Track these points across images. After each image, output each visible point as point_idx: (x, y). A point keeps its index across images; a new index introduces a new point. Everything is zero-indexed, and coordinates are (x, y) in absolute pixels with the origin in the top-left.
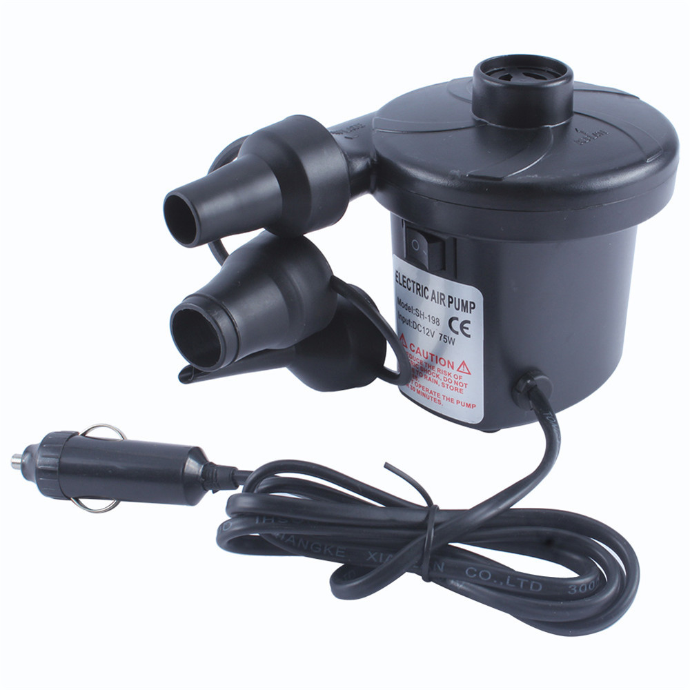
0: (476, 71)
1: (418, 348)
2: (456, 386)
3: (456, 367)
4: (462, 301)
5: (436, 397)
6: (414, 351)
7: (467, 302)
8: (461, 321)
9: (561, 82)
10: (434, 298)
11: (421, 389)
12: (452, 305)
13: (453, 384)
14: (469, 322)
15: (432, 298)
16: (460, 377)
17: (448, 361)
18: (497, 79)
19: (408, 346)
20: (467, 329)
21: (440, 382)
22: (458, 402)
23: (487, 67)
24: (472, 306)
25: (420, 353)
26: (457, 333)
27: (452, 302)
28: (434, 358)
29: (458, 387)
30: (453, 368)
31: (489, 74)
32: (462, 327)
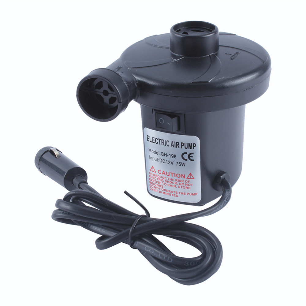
0: (171, 30)
1: (163, 172)
2: (186, 186)
3: (186, 177)
4: (189, 144)
5: (175, 194)
6: (160, 173)
7: (191, 144)
8: (188, 154)
9: (213, 34)
10: (173, 145)
11: (166, 192)
12: (183, 147)
13: (185, 186)
14: (193, 153)
15: (172, 145)
16: (189, 181)
17: (182, 175)
18: (182, 34)
19: (157, 171)
20: (192, 157)
21: (177, 186)
22: (188, 194)
23: (177, 28)
24: (194, 145)
25: (164, 174)
26: (186, 160)
27: (183, 146)
28: (173, 175)
29: (188, 186)
30: (184, 177)
31: (177, 31)
32: (189, 157)
